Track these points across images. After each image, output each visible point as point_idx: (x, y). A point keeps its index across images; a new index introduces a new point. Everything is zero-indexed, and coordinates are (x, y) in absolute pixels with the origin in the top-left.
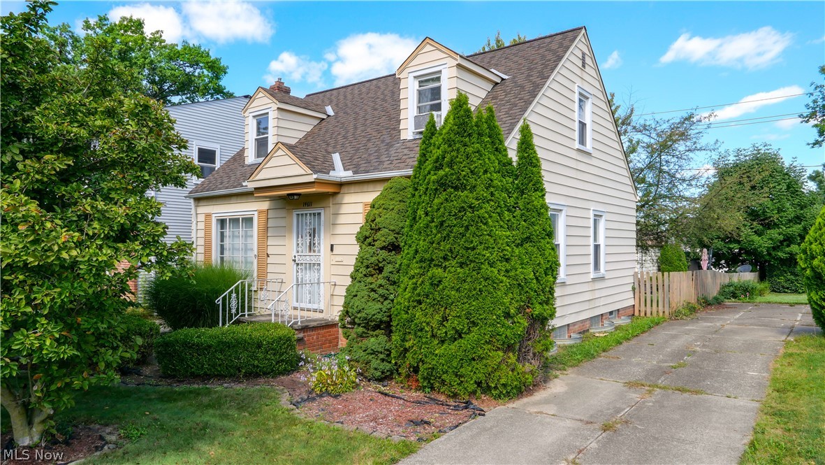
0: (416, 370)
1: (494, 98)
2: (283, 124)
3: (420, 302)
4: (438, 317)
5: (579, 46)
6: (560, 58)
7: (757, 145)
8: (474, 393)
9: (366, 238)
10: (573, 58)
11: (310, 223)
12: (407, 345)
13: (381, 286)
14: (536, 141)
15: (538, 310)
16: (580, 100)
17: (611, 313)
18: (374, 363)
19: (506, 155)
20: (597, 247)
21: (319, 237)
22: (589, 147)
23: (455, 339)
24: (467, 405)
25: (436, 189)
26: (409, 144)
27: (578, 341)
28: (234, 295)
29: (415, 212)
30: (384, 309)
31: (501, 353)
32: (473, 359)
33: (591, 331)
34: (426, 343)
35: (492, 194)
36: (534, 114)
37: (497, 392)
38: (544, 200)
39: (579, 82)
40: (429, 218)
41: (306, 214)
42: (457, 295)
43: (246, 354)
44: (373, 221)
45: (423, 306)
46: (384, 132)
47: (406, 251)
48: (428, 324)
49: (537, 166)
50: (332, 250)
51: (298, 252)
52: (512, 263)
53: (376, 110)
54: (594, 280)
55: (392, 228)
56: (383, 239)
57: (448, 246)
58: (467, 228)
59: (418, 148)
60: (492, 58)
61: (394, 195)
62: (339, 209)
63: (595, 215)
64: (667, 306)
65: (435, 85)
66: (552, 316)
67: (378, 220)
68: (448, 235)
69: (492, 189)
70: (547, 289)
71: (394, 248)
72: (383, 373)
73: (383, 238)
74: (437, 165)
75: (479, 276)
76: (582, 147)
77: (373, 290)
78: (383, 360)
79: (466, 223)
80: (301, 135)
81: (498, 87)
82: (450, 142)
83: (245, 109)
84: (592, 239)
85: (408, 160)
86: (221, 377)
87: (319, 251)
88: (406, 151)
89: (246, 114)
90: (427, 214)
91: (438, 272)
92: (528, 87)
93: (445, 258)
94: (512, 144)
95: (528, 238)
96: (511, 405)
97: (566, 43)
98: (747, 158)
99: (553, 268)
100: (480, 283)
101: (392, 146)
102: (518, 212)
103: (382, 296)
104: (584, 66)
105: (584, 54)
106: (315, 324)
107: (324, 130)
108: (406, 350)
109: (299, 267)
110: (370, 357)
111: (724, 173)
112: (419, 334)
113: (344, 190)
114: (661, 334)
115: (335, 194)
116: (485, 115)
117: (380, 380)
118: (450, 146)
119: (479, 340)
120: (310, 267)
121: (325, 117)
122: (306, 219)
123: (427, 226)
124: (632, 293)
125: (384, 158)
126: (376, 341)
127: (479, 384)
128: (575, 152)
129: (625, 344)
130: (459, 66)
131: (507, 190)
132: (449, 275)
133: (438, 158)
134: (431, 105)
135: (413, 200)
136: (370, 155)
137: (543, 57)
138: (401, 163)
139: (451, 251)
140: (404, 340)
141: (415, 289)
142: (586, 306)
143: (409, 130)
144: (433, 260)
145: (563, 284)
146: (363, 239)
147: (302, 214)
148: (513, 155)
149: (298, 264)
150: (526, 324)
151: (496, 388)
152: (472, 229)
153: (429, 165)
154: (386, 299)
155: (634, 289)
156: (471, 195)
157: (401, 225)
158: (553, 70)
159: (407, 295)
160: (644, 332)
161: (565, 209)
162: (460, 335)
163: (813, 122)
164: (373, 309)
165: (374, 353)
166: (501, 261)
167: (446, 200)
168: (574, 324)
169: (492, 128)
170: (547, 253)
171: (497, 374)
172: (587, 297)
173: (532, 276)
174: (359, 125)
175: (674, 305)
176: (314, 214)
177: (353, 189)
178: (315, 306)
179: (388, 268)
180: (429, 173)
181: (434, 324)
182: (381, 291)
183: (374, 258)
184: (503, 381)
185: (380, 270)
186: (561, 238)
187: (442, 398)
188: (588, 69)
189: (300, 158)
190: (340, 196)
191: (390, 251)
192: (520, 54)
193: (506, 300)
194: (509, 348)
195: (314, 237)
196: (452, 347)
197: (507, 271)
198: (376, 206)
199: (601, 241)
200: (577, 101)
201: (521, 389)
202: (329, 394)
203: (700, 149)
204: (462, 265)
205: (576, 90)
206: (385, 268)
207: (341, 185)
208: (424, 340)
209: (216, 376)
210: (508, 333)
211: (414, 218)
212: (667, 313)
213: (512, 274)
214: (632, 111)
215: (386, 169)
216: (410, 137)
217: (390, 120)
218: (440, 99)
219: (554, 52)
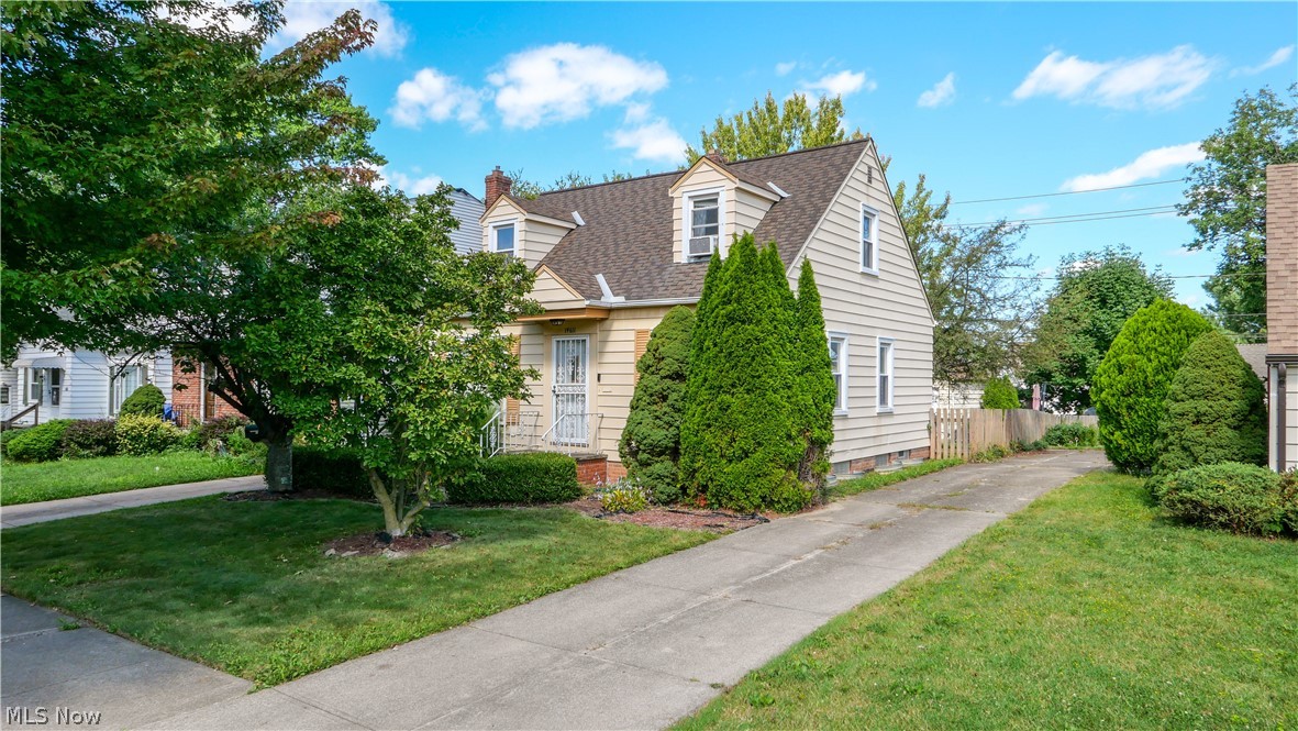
0: (704, 489)
1: (773, 220)
2: (532, 237)
3: (709, 426)
4: (726, 439)
5: (866, 159)
6: (843, 177)
7: (1111, 248)
8: (758, 507)
9: (649, 366)
10: (858, 175)
11: (573, 351)
12: (697, 465)
13: (665, 413)
14: (817, 280)
15: (817, 433)
16: (865, 218)
17: (901, 453)
18: (661, 487)
19: (788, 290)
20: (884, 380)
21: (584, 365)
22: (875, 269)
23: (742, 459)
24: (753, 516)
25: (725, 323)
26: (684, 269)
27: (860, 477)
28: (493, 428)
29: (702, 342)
30: (669, 436)
31: (784, 471)
32: (759, 476)
33: (876, 470)
34: (715, 462)
35: (775, 327)
36: (815, 241)
37: (780, 505)
38: (823, 332)
39: (864, 200)
40: (717, 349)
41: (568, 341)
42: (745, 418)
43: (535, 479)
44: (656, 351)
45: (712, 429)
46: (653, 252)
47: (693, 380)
48: (717, 445)
49: (817, 300)
50: (599, 380)
51: (557, 382)
52: (794, 390)
53: (637, 222)
54: (880, 415)
55: (677, 357)
56: (667, 368)
57: (736, 375)
58: (753, 358)
59: (703, 281)
60: (769, 167)
61: (676, 325)
62: (608, 336)
63: (882, 344)
64: (966, 447)
65: (712, 206)
66: (830, 441)
67: (661, 349)
68: (736, 365)
69: (775, 323)
70: (826, 415)
71: (678, 376)
72: (668, 496)
73: (668, 366)
74: (725, 299)
75: (764, 401)
76: (867, 270)
77: (657, 417)
78: (668, 484)
79: (752, 354)
80: (549, 249)
81: (776, 206)
82: (737, 279)
83: (483, 218)
84: (878, 369)
85: (685, 287)
86: (510, 502)
87: (583, 381)
88: (681, 276)
89: (484, 224)
90: (715, 345)
91: (727, 397)
92: (810, 210)
93: (733, 386)
94: (793, 276)
95: (808, 367)
96: (792, 517)
97: (850, 158)
98: (1098, 265)
99: (831, 397)
100: (765, 408)
101: (664, 269)
102: (799, 344)
103: (667, 423)
104: (870, 181)
105: (870, 168)
106: (585, 457)
107: (576, 243)
108: (695, 471)
109: (560, 398)
110: (655, 482)
111: (1068, 284)
112: (708, 454)
113: (614, 315)
114: (950, 474)
115: (603, 320)
116: (768, 250)
117: (666, 503)
118: (737, 282)
119: (764, 459)
120: (573, 399)
121: (574, 227)
122: (568, 346)
123: (716, 356)
124: (927, 432)
125: (657, 283)
126: (662, 466)
127: (763, 498)
128: (859, 276)
129: (909, 480)
130: (738, 189)
131: (788, 322)
132: (735, 401)
133: (726, 293)
134: (707, 228)
135: (699, 331)
136: (640, 278)
137: (826, 173)
138: (678, 289)
139: (739, 379)
140: (692, 462)
141: (704, 414)
142: (871, 443)
143: (682, 253)
144: (722, 387)
145: (845, 417)
146: (644, 368)
147: (563, 341)
148: (794, 287)
149: (558, 396)
150: (806, 446)
151: (779, 502)
152: (758, 359)
153: (715, 299)
154: (671, 426)
155: (929, 428)
156: (756, 329)
157: (685, 354)
158: (835, 191)
159: (697, 419)
160: (933, 471)
161: (847, 337)
162: (746, 454)
163: (1193, 215)
164: (659, 435)
165: (660, 477)
166: (783, 389)
167: (734, 332)
168: (857, 461)
169: (775, 263)
170: (825, 381)
171: (780, 489)
172: (872, 432)
173: (811, 402)
174: (620, 241)
175: (974, 446)
176: (578, 341)
177: (623, 315)
178: (579, 441)
179: (674, 396)
180: (717, 307)
181: (723, 444)
182: (666, 418)
183: (658, 387)
184: (784, 496)
185: (665, 398)
186: (842, 369)
187: (730, 513)
188: (874, 184)
189: (569, 282)
190: (608, 322)
191: (674, 379)
192: (801, 166)
193: (788, 423)
194: (791, 466)
195: (578, 365)
196: (739, 465)
197: (789, 397)
198: (658, 335)
199: (889, 372)
200: (861, 219)
201: (800, 505)
202: (624, 511)
203: (1012, 265)
204: (748, 392)
205: (861, 209)
206: (670, 396)
207: (610, 310)
208: (713, 460)
209: (504, 501)
210: (790, 452)
211: (701, 349)
212: (966, 455)
213: (793, 400)
214: (947, 200)
215: (661, 296)
216: (685, 261)
217: (657, 237)
218: (716, 221)
219: (838, 168)
